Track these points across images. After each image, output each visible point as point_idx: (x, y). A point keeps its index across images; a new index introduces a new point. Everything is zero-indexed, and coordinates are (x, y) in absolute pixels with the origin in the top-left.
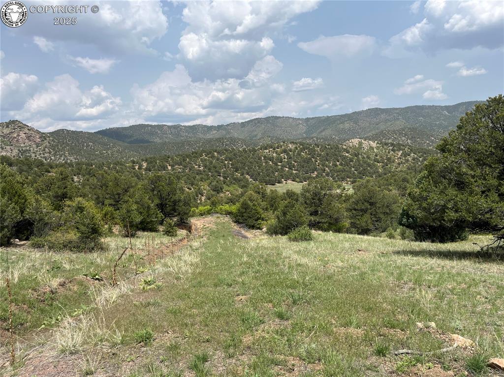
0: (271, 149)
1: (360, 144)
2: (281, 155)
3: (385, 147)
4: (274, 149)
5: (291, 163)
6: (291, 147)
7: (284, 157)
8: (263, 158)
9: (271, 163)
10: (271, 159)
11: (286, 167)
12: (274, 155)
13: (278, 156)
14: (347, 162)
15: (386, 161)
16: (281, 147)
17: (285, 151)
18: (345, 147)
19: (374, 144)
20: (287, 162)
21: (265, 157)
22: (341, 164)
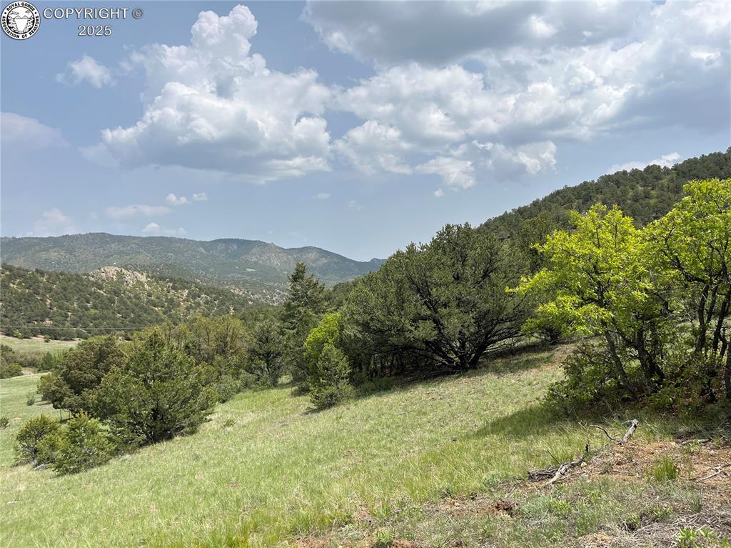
1: (120, 275)
14: (104, 304)
15: (166, 304)
18: (93, 279)
19: (143, 278)
22: (95, 307)
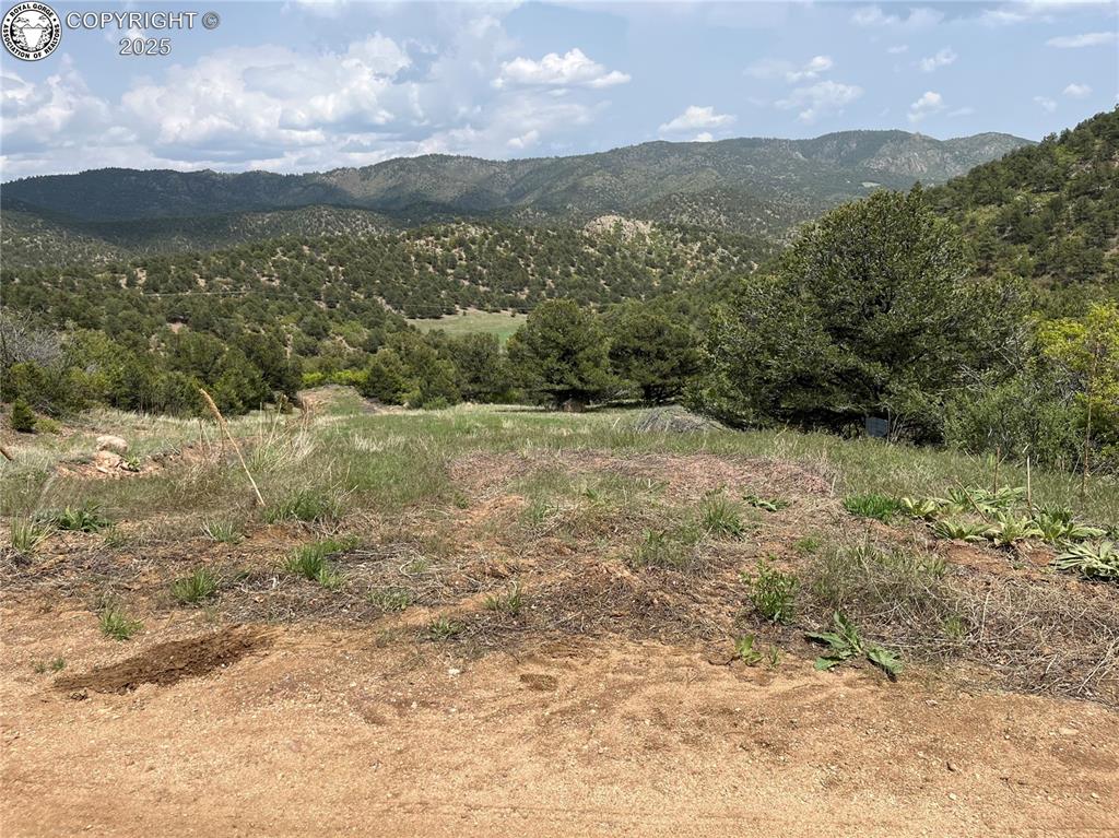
0: (431, 238)
1: (619, 226)
2: (454, 251)
3: (668, 234)
4: (438, 238)
5: (475, 270)
6: (473, 232)
7: (460, 255)
8: (413, 258)
9: (431, 269)
10: (432, 260)
11: (465, 279)
12: (439, 250)
13: (445, 253)
14: (591, 266)
15: (668, 263)
16: (453, 233)
17: (461, 243)
18: (587, 234)
19: (645, 229)
20: (467, 266)
21: (418, 256)
22: (579, 272)
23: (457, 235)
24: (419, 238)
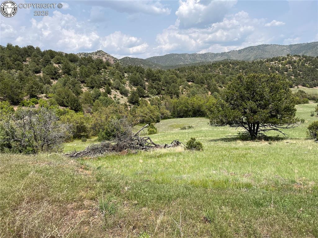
0: (277, 61)
2: (287, 66)
4: (279, 61)
5: (297, 72)
6: (295, 59)
7: (290, 67)
8: (269, 69)
9: (277, 72)
10: (278, 69)
11: (293, 76)
12: (280, 65)
13: (283, 66)
16: (286, 59)
17: (289, 63)
20: (293, 71)
21: (271, 68)
23: (287, 60)
24: (272, 61)
